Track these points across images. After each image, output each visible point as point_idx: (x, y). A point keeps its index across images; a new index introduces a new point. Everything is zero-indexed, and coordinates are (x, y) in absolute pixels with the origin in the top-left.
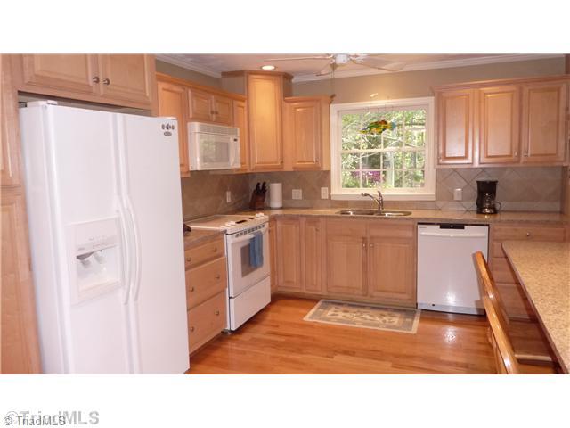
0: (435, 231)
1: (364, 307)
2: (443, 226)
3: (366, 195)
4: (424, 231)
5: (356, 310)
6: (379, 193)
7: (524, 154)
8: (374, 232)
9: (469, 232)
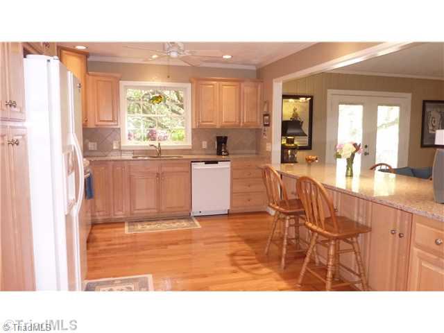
0: (202, 166)
1: (158, 220)
2: (207, 162)
3: (152, 145)
4: (196, 166)
5: (155, 222)
6: (159, 144)
7: (242, 121)
8: (165, 169)
9: (221, 165)
